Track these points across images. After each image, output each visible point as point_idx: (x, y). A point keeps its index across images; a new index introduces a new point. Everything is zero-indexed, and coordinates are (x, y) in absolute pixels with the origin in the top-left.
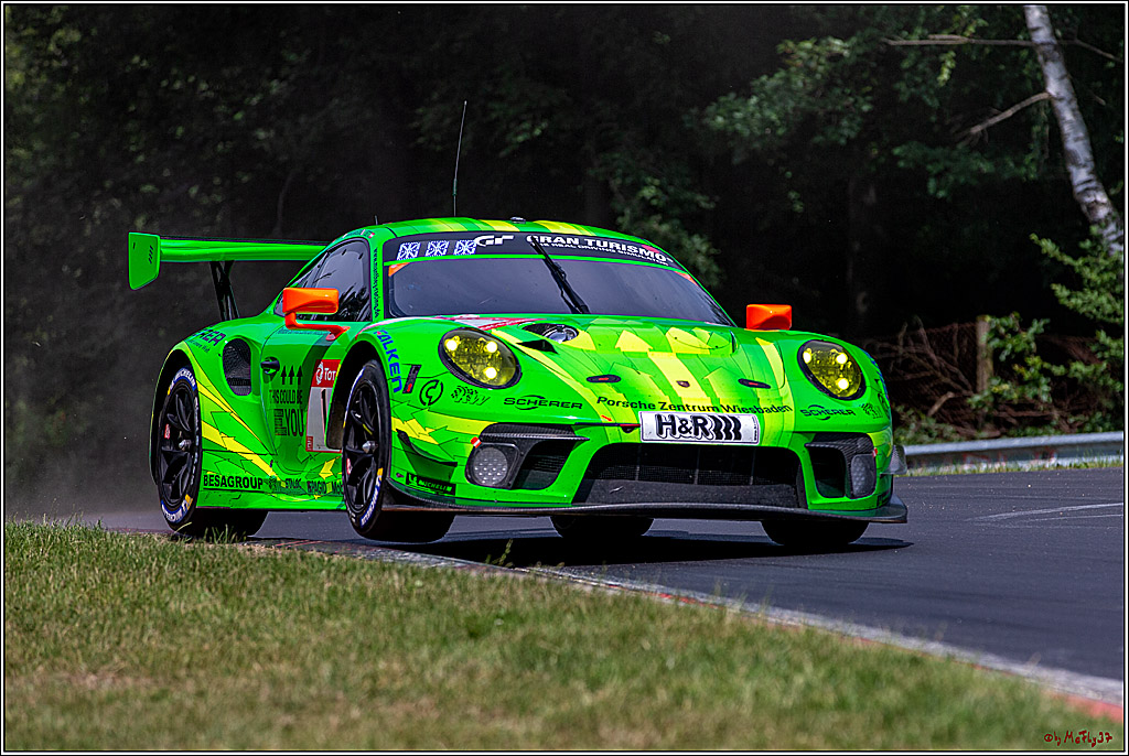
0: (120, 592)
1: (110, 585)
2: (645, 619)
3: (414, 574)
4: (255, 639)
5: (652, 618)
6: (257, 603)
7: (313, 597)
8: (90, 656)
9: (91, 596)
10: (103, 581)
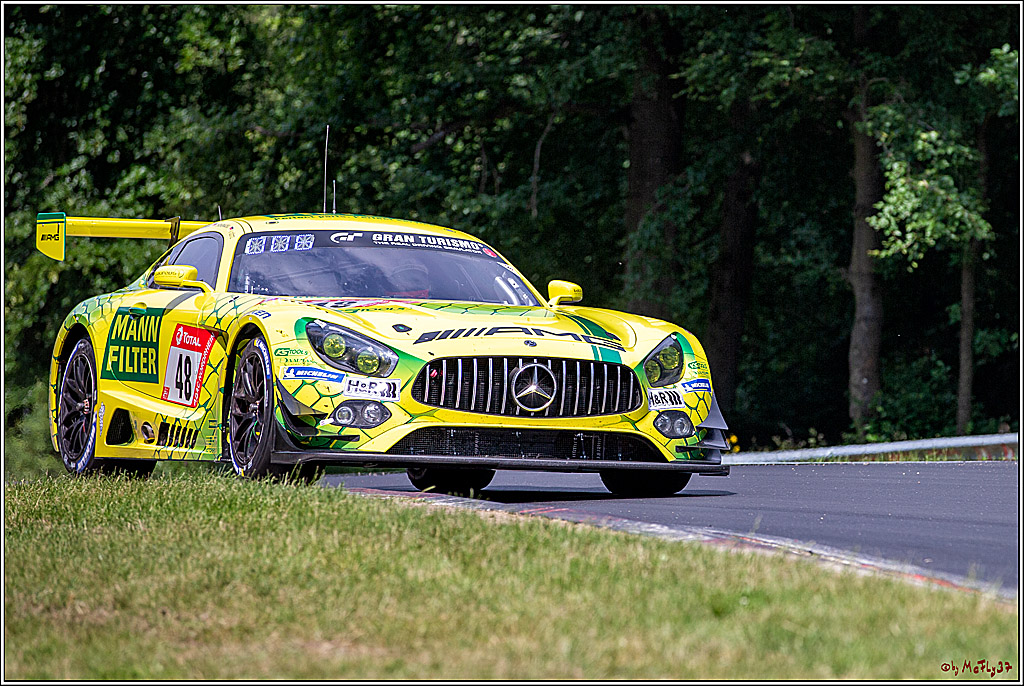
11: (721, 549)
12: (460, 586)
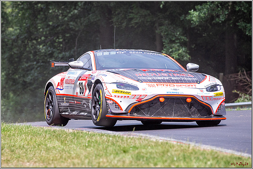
0: (35, 141)
1: (33, 140)
2: (169, 148)
3: (110, 137)
4: (69, 153)
5: (171, 147)
6: (70, 144)
7: (84, 143)
8: (27, 158)
9: (28, 142)
10: (31, 139)
11: (125, 136)
12: (61, 148)
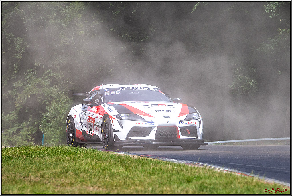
0: (100, 166)
1: (97, 164)
2: (233, 179)
3: (174, 165)
4: (133, 180)
5: (235, 179)
6: (134, 171)
7: (148, 170)
8: (91, 182)
9: (93, 167)
10: (96, 163)
11: (190, 166)
12: (125, 174)
